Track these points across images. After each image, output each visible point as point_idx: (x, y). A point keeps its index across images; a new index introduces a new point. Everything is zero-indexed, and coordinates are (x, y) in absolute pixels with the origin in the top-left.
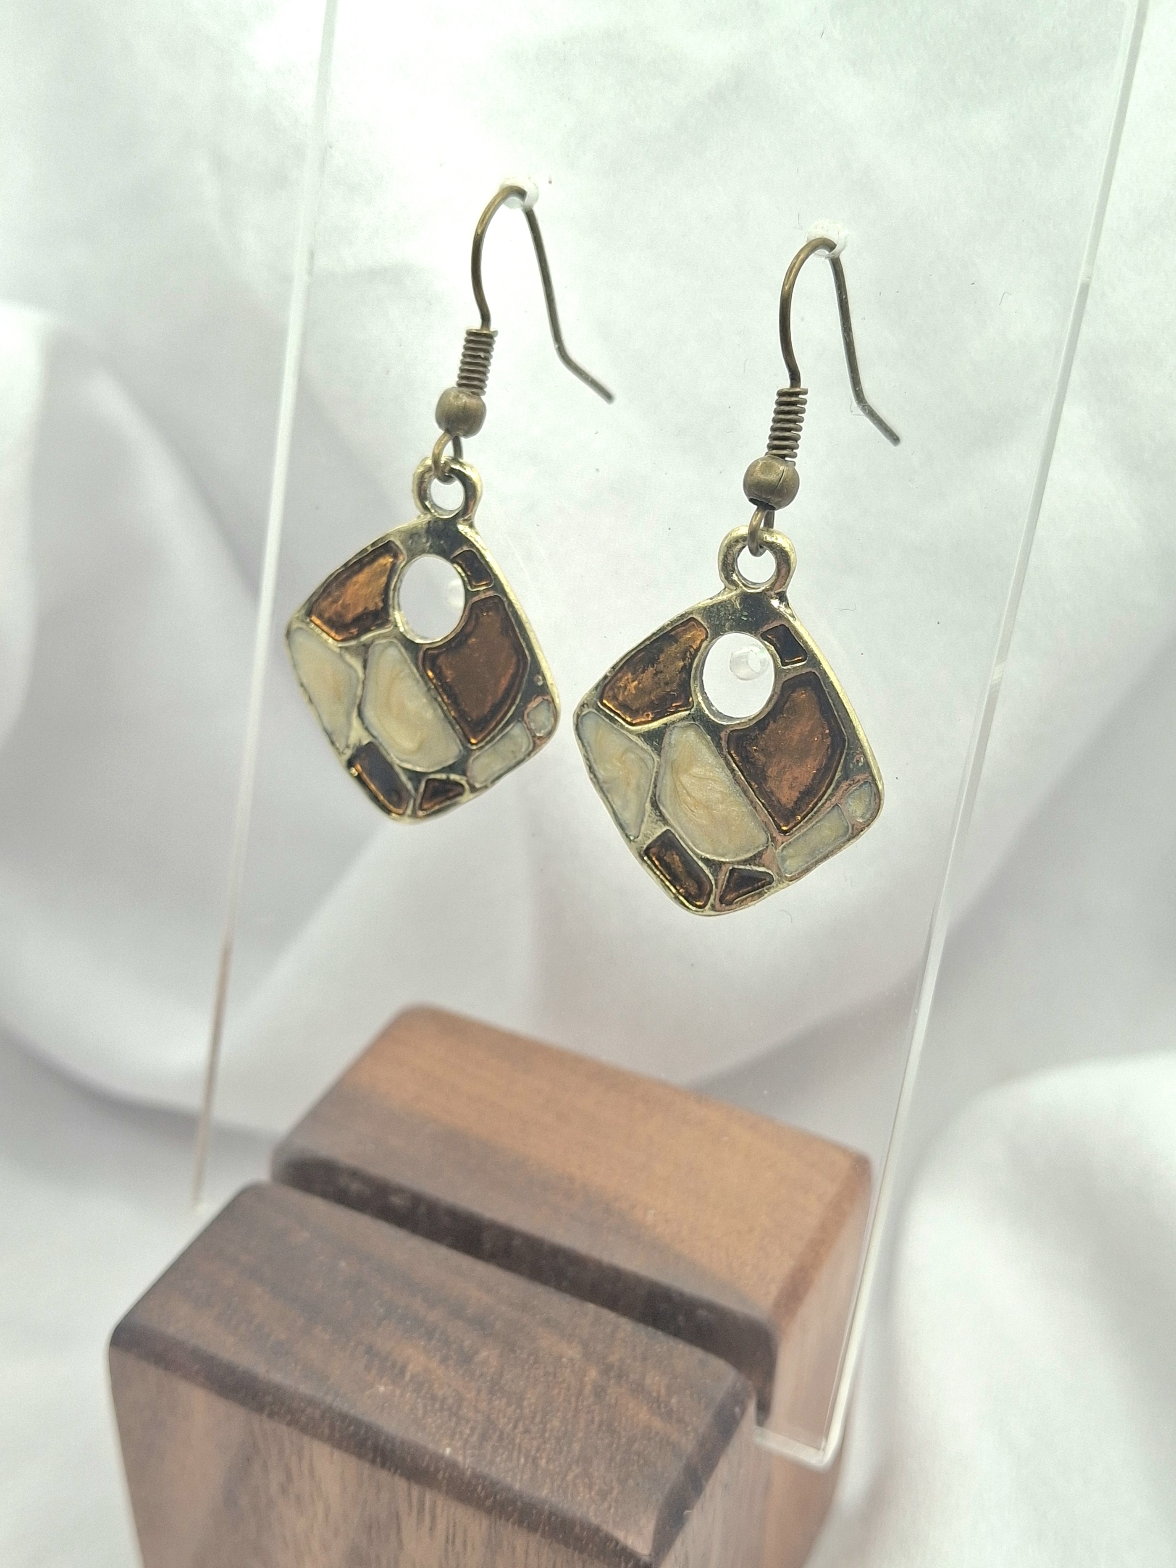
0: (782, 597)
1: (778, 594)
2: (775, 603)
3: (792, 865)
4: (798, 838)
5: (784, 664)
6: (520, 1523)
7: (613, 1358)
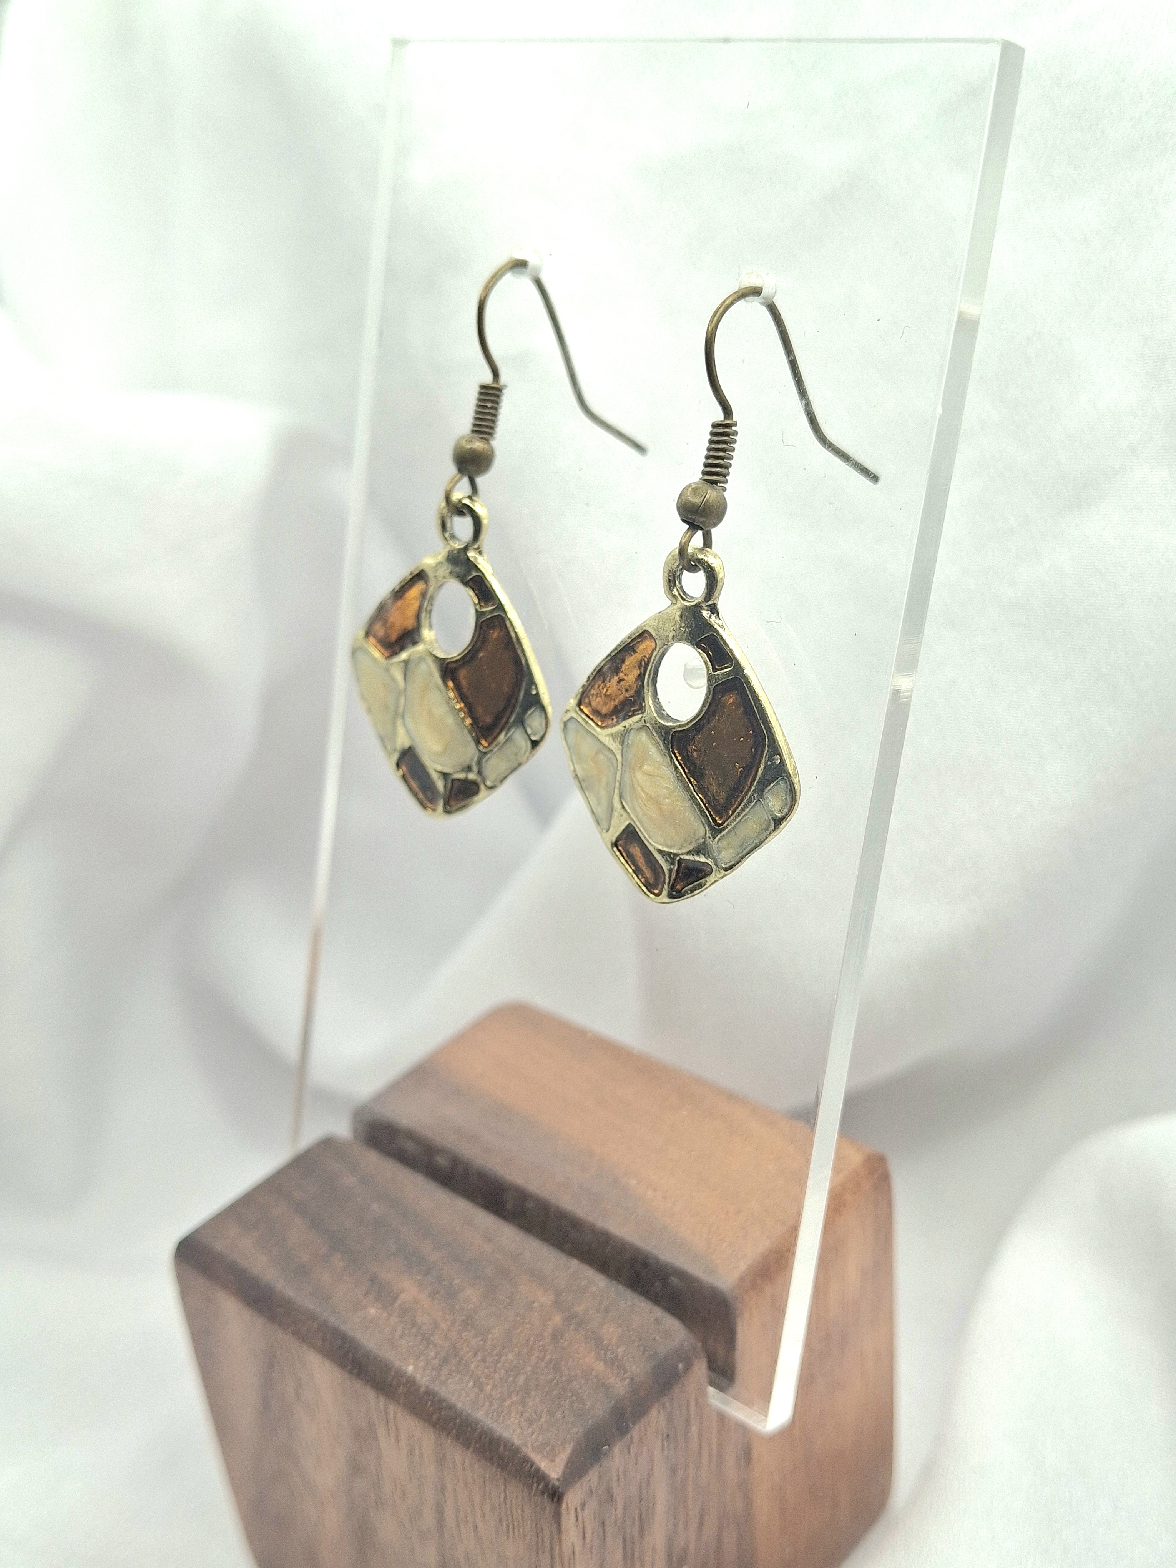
0: (714, 609)
1: (709, 606)
2: (706, 614)
3: (726, 856)
4: (730, 831)
5: (714, 670)
6: (457, 1438)
7: (579, 1309)
